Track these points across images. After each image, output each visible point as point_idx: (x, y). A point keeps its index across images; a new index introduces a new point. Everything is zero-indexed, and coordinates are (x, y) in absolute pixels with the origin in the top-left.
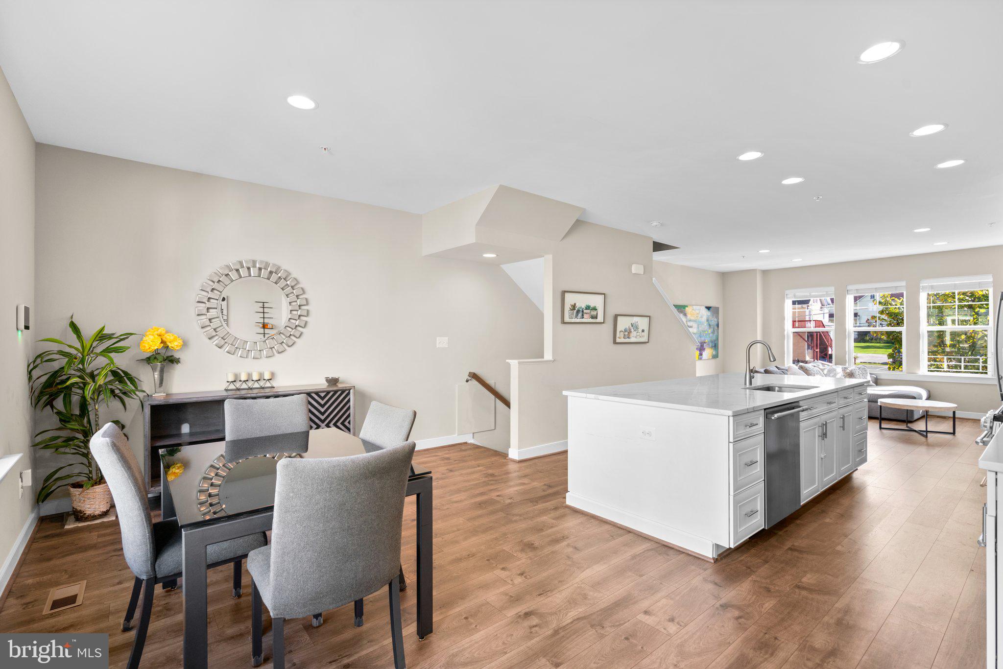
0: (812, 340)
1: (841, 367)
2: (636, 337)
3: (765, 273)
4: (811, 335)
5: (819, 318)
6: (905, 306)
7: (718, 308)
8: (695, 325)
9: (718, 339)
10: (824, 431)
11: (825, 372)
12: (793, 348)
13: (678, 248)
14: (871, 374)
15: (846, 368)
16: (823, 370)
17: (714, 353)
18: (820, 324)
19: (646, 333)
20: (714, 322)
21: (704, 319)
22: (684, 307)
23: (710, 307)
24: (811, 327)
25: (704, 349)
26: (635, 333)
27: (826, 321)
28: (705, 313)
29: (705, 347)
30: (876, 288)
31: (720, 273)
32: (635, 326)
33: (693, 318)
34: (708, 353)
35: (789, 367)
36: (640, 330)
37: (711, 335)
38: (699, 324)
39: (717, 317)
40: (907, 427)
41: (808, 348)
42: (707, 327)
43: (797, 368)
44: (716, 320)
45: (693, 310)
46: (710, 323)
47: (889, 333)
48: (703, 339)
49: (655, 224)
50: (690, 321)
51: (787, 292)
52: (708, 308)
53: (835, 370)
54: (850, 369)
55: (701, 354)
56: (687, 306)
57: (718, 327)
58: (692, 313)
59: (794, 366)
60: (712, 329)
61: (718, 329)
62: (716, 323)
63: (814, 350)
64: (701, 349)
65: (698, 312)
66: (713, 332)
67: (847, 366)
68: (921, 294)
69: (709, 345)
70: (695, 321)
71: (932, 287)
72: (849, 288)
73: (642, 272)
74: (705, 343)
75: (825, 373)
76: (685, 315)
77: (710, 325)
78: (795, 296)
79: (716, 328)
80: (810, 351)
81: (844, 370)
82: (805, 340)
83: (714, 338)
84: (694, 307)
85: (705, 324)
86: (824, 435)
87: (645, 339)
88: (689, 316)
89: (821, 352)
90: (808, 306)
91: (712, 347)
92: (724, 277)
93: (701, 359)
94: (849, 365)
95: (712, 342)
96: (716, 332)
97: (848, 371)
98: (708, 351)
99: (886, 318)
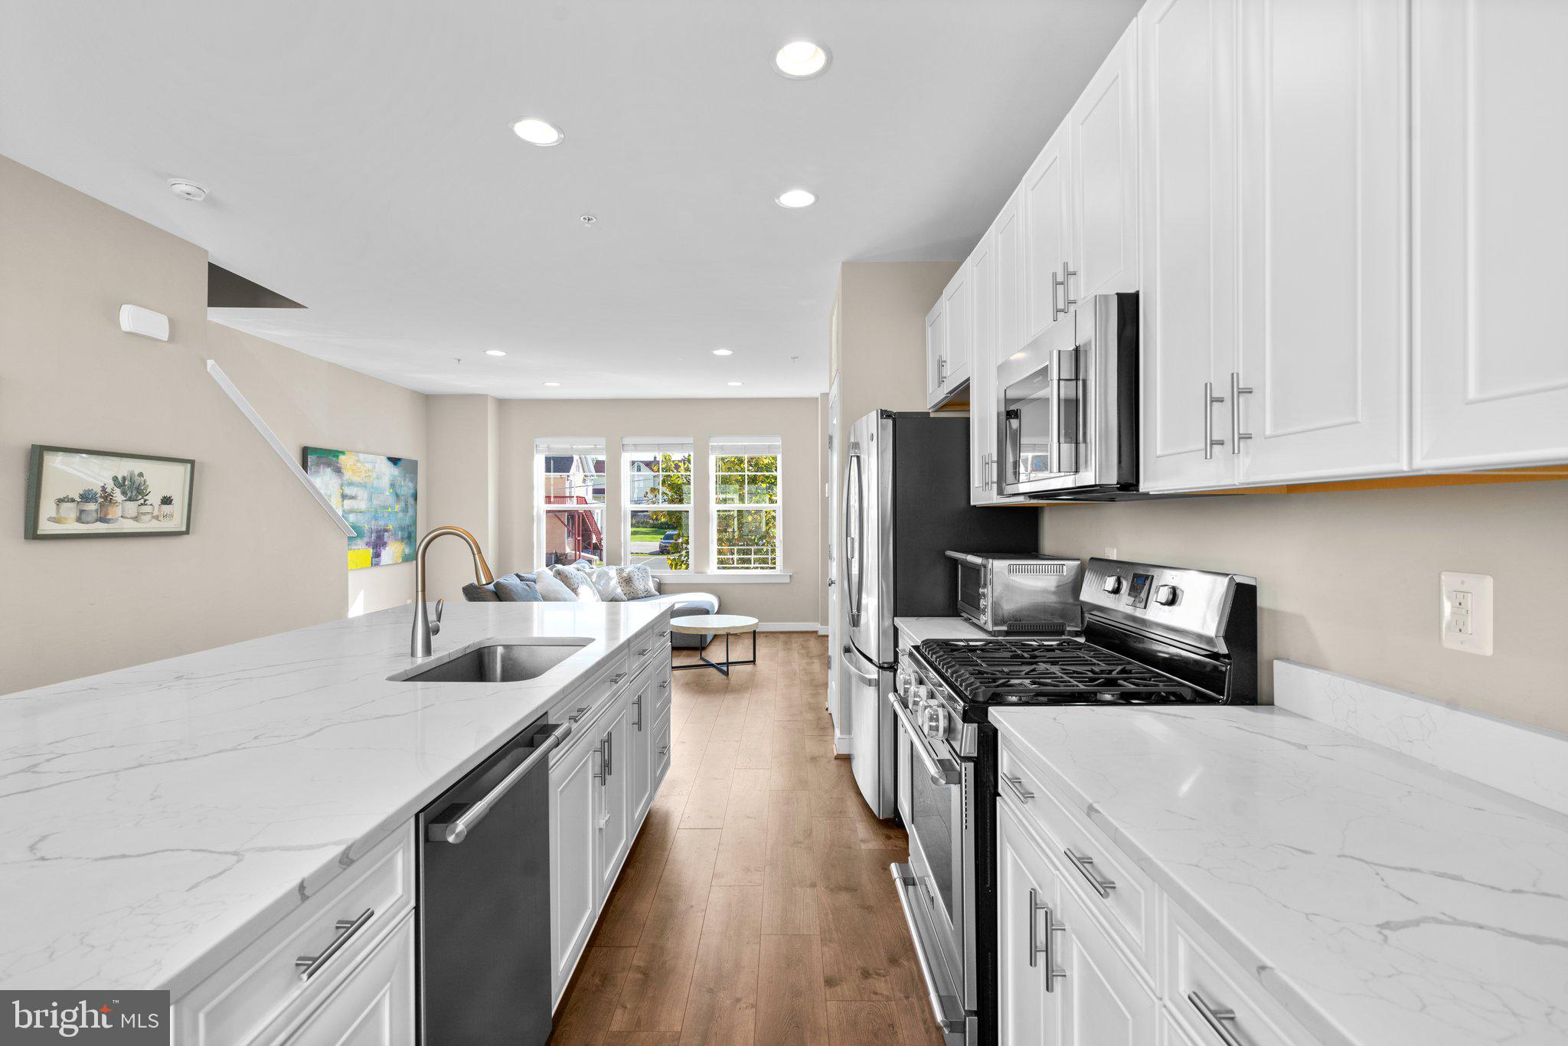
0: (573, 524)
1: (615, 567)
2: (136, 519)
3: (502, 403)
4: (572, 515)
5: (581, 492)
6: (692, 473)
7: (416, 462)
8: (363, 494)
9: (415, 523)
10: (606, 758)
11: (594, 578)
12: (547, 538)
13: (304, 307)
14: (653, 577)
15: (622, 570)
16: (590, 575)
17: (407, 551)
18: (582, 500)
19: (178, 508)
20: (406, 489)
21: (385, 482)
22: (336, 453)
23: (399, 459)
24: (571, 505)
25: (384, 544)
26: (132, 508)
27: (589, 497)
28: (389, 471)
29: (385, 540)
30: (659, 445)
31: (419, 393)
32: (134, 489)
33: (356, 479)
34: (393, 551)
35: (539, 574)
36: (154, 498)
37: (400, 515)
38: (373, 492)
39: (414, 480)
40: (702, 659)
41: (569, 536)
42: (391, 500)
43: (551, 573)
44: (411, 485)
45: (358, 461)
46: (398, 492)
47: (670, 513)
48: (381, 523)
49: (182, 188)
50: (351, 484)
51: (537, 441)
52: (395, 461)
53: (607, 574)
54: (627, 570)
55: (377, 555)
56: (343, 453)
57: (416, 499)
58: (355, 468)
59: (547, 570)
60: (403, 504)
61: (416, 503)
62: (412, 491)
63: (576, 539)
64: (378, 544)
65: (369, 466)
66: (405, 510)
67: (623, 566)
68: (710, 456)
69: (395, 535)
70: (363, 485)
71: (722, 448)
72: (626, 441)
73: (164, 335)
74: (386, 531)
75: (594, 580)
76: (338, 471)
77: (397, 496)
78: (549, 448)
79: (411, 501)
80: (570, 539)
81: (620, 572)
82: (565, 525)
83: (407, 521)
84: (361, 455)
85: (388, 493)
86: (606, 767)
87: (177, 523)
88: (348, 475)
89: (583, 541)
90: (568, 476)
91: (402, 539)
92: (429, 403)
93: (377, 564)
94: (625, 564)
95: (402, 529)
96: (411, 512)
97: (624, 575)
98: (393, 548)
99: (667, 492)
